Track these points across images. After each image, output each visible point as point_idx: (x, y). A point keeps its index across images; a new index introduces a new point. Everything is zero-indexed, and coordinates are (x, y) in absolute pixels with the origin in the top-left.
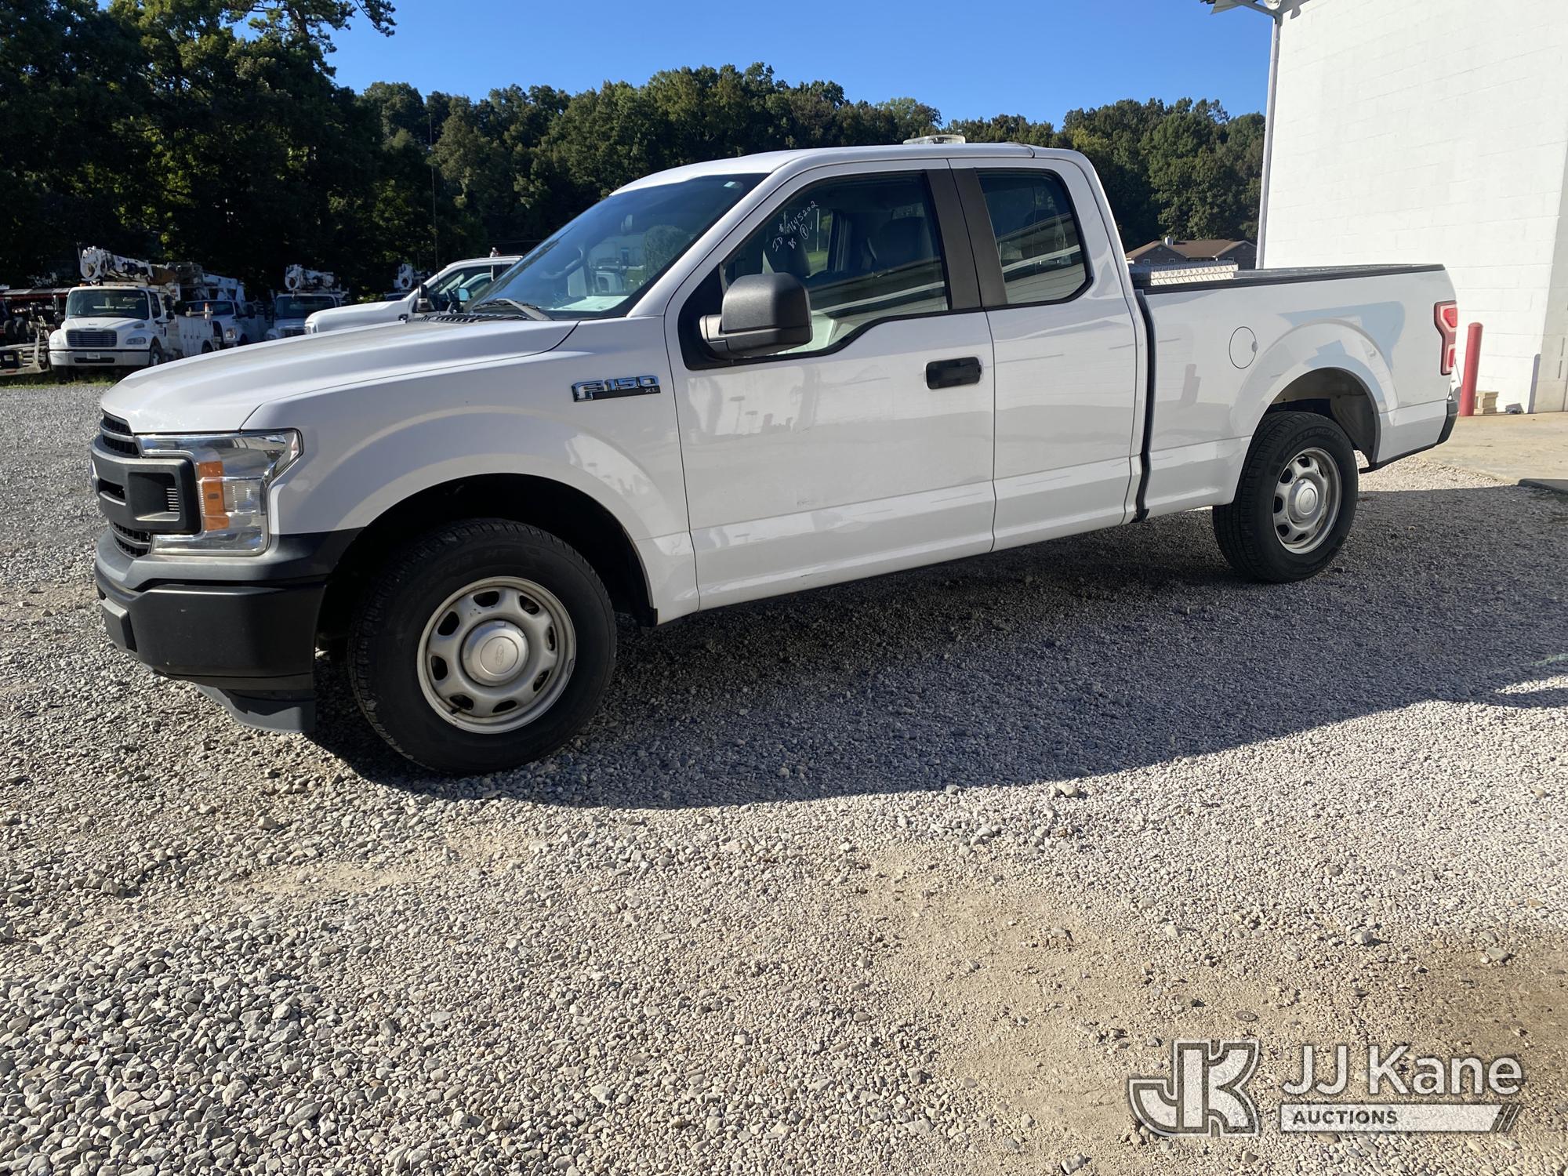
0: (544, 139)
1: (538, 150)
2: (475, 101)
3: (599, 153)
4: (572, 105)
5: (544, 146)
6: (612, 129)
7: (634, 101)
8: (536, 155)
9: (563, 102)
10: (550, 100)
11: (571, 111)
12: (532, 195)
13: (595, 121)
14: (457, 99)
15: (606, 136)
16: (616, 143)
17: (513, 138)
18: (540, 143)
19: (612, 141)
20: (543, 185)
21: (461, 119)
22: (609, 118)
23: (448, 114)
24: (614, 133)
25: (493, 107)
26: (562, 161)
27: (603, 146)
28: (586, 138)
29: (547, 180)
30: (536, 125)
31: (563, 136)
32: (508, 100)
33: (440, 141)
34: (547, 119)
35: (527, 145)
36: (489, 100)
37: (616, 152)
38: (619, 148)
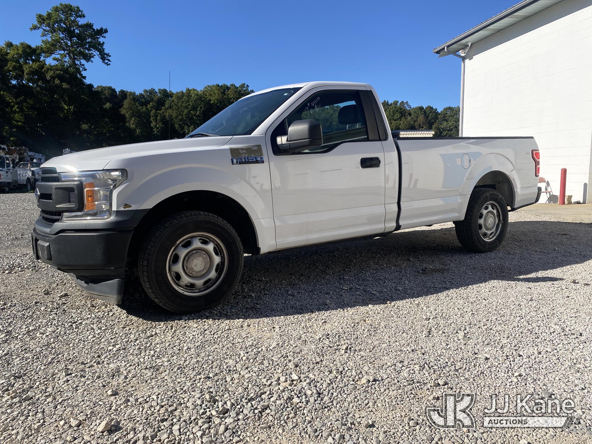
0: (163, 108)
1: (161, 112)
2: (137, 93)
3: (184, 113)
4: (174, 96)
5: (163, 110)
6: (189, 105)
7: (198, 95)
8: (160, 114)
9: (171, 95)
10: (166, 94)
11: (174, 98)
12: (158, 128)
13: (183, 102)
14: (131, 93)
15: (186, 107)
16: (191, 110)
17: (151, 107)
18: (162, 109)
19: (189, 109)
20: (162, 124)
21: (131, 100)
22: (188, 101)
23: (126, 98)
24: (190, 106)
25: (144, 96)
26: (170, 116)
27: (186, 111)
28: (179, 108)
29: (164, 123)
30: (160, 103)
31: (171, 107)
32: (150, 94)
33: (123, 107)
34: (164, 101)
35: (156, 110)
36: (143, 93)
37: (190, 113)
38: (192, 112)
